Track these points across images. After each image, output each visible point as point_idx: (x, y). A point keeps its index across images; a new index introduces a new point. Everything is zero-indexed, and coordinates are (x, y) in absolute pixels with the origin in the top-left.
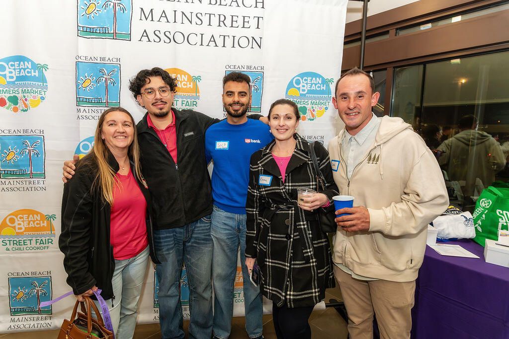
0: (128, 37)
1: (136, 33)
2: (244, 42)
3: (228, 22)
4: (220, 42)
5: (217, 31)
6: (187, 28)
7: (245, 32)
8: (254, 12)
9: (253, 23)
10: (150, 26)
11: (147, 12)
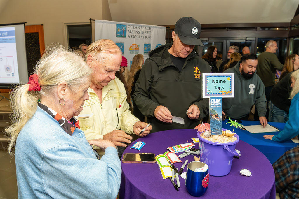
0: (125, 37)
1: (127, 36)
2: (147, 37)
3: (144, 33)
4: (143, 37)
5: (142, 35)
6: (137, 34)
7: (147, 35)
8: (149, 31)
9: (149, 33)
10: (130, 34)
11: (129, 31)
